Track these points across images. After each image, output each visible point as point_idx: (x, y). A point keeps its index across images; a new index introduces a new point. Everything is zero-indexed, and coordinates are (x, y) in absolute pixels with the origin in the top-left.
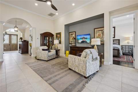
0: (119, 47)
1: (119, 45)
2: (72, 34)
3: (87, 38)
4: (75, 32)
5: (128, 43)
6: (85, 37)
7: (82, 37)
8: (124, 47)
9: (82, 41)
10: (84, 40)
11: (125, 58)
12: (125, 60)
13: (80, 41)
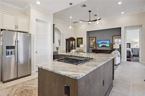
0: (130, 50)
1: (130, 48)
2: (92, 39)
3: (106, 43)
4: (95, 37)
5: (137, 46)
6: (105, 42)
7: (102, 42)
8: (134, 50)
9: (102, 45)
10: (104, 44)
11: (135, 58)
12: (135, 59)
13: (100, 45)
